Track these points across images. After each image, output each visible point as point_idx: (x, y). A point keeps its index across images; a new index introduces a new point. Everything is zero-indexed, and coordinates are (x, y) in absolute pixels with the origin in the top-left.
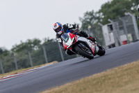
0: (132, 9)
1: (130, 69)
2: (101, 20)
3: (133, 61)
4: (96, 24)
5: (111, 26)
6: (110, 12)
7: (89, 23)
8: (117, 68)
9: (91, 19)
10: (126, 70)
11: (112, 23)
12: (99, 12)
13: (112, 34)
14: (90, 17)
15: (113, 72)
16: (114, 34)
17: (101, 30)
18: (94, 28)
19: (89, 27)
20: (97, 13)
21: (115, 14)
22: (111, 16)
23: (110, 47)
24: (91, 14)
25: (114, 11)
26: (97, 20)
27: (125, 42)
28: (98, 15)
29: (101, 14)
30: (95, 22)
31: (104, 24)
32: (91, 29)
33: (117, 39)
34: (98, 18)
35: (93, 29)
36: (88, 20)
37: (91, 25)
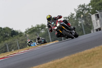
2: (91, 11)
4: (86, 14)
5: (98, 15)
6: (97, 5)
9: (83, 10)
11: (98, 13)
12: (89, 5)
13: (98, 21)
15: (99, 49)
16: (100, 21)
17: (90, 18)
18: (86, 17)
19: (82, 16)
20: (87, 5)
21: (100, 6)
22: (98, 8)
23: (97, 30)
24: (83, 6)
25: (100, 4)
28: (88, 7)
29: (91, 6)
30: (86, 12)
31: (92, 14)
34: (88, 9)
35: (84, 18)
36: (81, 11)
37: (83, 14)
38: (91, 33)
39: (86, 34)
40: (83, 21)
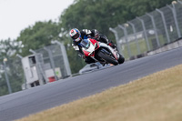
0: (61, 35)
1: (59, 113)
2: (20, 51)
3: (63, 103)
4: (14, 56)
5: (34, 57)
6: (32, 40)
7: (5, 54)
8: (42, 113)
9: (7, 50)
10: (54, 115)
11: (35, 54)
12: (18, 40)
13: (35, 68)
14: (6, 47)
15: (37, 118)
16: (38, 68)
17: (20, 63)
18: (12, 61)
19: (5, 60)
20: (14, 41)
21: (38, 42)
22: (34, 45)
23: (32, 85)
24: (7, 43)
25: (37, 39)
26: (15, 51)
27: (53, 79)
28: (16, 44)
29: (21, 42)
30: (12, 53)
31: (24, 56)
32: (7, 63)
33: (41, 74)
34: (16, 48)
35: (10, 63)
36: (4, 51)
37: (7, 57)
38: (21, 90)
39: (13, 92)
40: (8, 69)
